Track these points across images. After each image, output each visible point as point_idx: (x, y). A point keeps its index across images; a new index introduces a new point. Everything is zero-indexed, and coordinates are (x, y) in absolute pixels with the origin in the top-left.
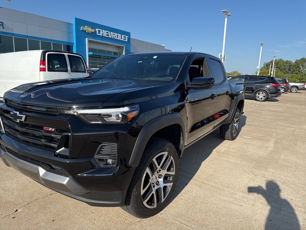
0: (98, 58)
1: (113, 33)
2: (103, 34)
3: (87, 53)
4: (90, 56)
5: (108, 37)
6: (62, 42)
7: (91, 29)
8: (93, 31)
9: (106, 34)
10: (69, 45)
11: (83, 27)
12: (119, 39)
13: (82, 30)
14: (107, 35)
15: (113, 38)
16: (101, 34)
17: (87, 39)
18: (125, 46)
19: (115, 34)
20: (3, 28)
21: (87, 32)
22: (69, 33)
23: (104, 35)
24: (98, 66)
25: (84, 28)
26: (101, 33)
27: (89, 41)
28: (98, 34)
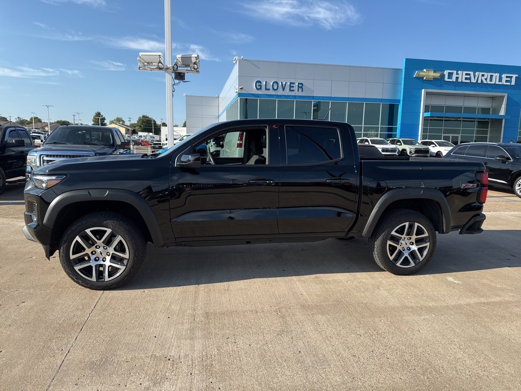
0: (445, 120)
1: (481, 73)
2: (457, 78)
3: (421, 114)
4: (426, 119)
5: (469, 81)
6: (381, 100)
7: (434, 72)
8: (437, 75)
9: (464, 76)
10: (394, 104)
11: (419, 72)
12: (493, 82)
13: (417, 76)
14: (466, 79)
15: (479, 81)
16: (454, 79)
17: (423, 90)
18: (506, 95)
19: (486, 74)
20: (302, 91)
21: (425, 78)
22: (395, 84)
23: (460, 80)
24: (443, 135)
25: (421, 73)
26: (454, 76)
27: (427, 94)
28: (446, 79)
